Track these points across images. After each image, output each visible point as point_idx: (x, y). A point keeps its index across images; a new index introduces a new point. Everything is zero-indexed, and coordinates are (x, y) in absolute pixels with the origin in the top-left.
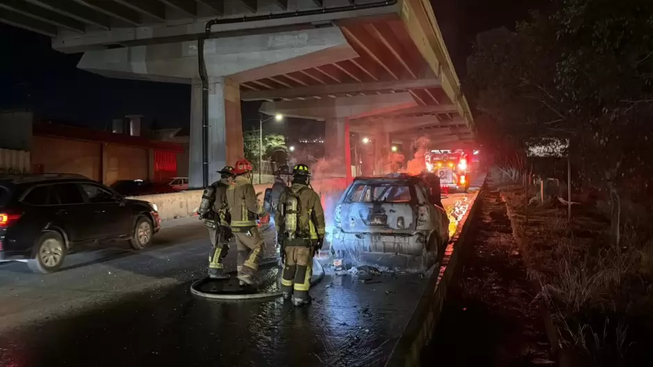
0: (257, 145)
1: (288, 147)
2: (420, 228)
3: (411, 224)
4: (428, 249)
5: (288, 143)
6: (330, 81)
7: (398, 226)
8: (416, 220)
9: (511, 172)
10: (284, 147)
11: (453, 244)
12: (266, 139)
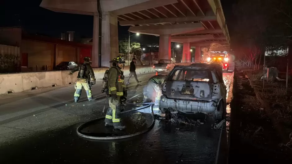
0: (127, 47)
1: (142, 49)
2: (214, 98)
3: (208, 95)
4: (218, 110)
5: (142, 46)
6: (161, 16)
7: (200, 96)
8: (212, 93)
9: (248, 63)
10: (140, 48)
11: (229, 105)
12: (132, 44)
